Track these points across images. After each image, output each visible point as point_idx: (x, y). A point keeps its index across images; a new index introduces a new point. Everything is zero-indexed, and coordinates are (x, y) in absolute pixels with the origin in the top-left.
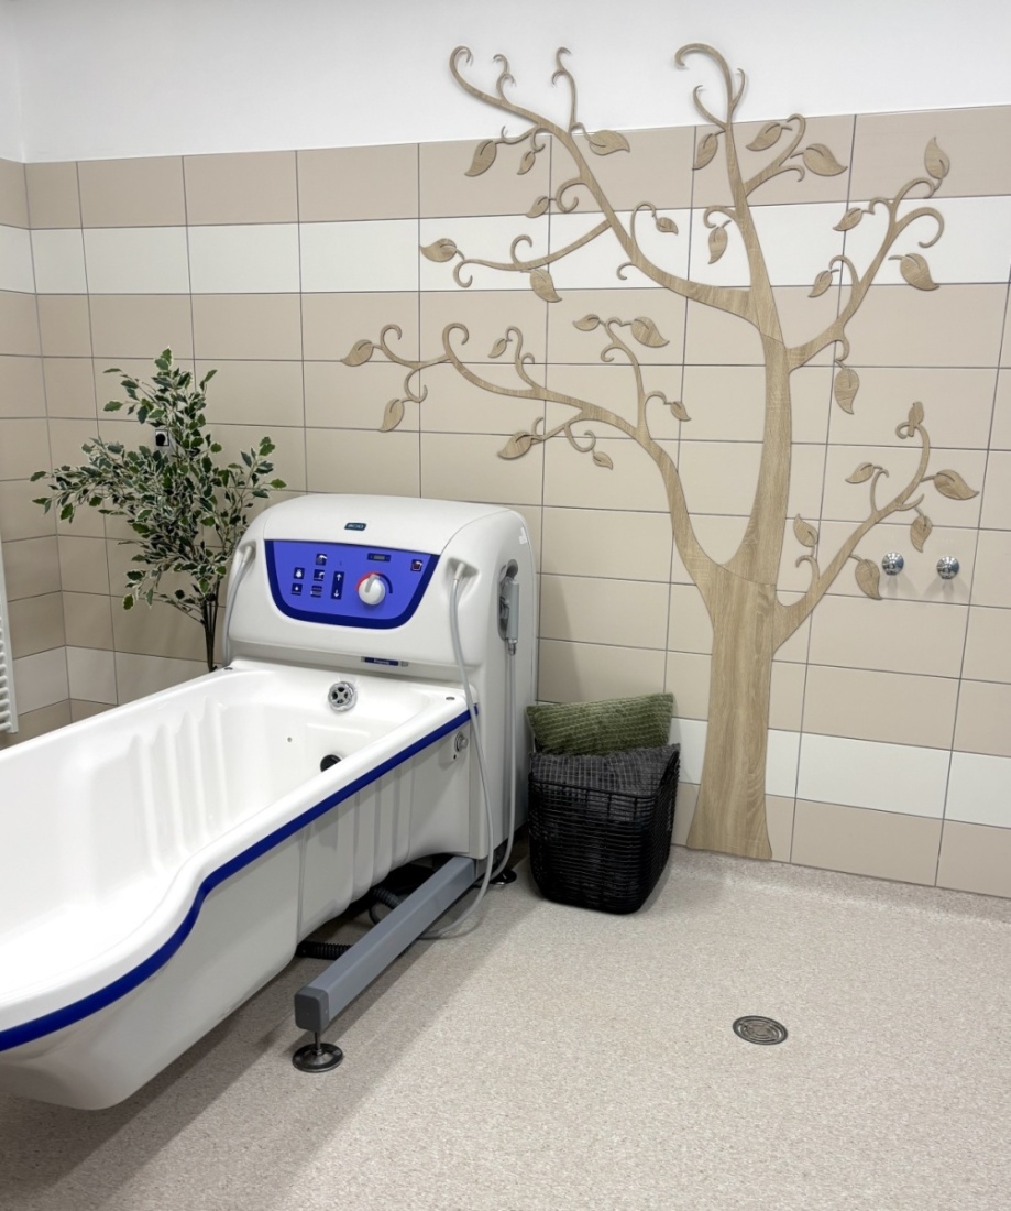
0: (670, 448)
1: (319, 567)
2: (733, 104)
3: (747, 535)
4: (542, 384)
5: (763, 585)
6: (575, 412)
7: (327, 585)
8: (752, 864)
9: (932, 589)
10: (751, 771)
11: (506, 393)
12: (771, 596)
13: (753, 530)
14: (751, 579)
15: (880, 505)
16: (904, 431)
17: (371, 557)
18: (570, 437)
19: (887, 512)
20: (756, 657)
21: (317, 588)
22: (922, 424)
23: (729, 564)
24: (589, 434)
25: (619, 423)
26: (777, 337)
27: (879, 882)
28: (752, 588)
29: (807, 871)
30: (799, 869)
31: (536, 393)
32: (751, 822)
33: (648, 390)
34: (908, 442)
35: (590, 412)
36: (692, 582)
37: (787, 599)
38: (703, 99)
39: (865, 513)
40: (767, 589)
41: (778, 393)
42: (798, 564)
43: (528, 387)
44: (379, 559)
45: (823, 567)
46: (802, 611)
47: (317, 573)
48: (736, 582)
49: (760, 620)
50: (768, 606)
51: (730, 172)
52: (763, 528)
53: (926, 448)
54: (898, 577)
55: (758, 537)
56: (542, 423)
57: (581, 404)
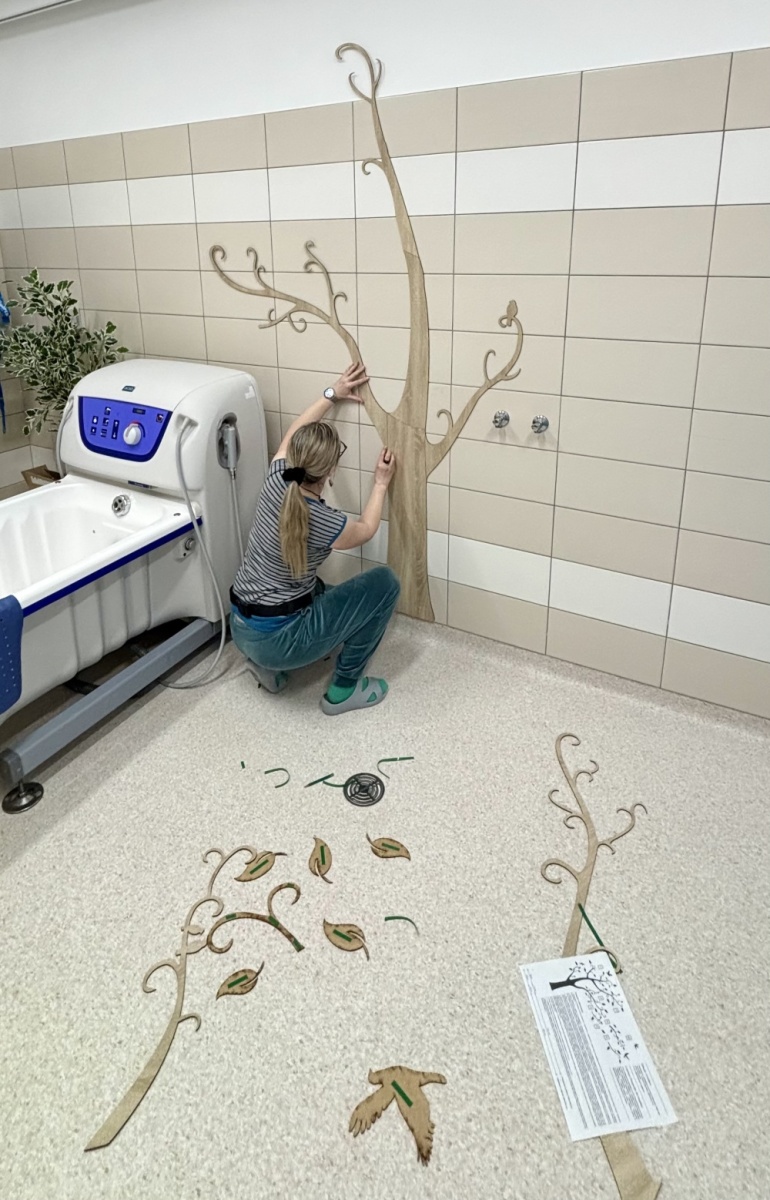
0: (352, 331)
1: (107, 417)
2: (375, 86)
3: (404, 394)
4: (271, 285)
5: (417, 429)
6: (292, 305)
7: (110, 429)
8: (423, 623)
9: (530, 439)
10: (418, 559)
11: (251, 292)
12: (423, 436)
13: (408, 390)
14: (409, 425)
15: (491, 377)
16: (505, 322)
17: (135, 411)
18: (291, 322)
19: (496, 381)
20: (416, 479)
21: (104, 431)
22: (517, 316)
23: (394, 413)
24: (302, 320)
25: (320, 313)
26: (415, 253)
27: (507, 646)
28: (410, 431)
29: (459, 632)
30: (454, 630)
31: (268, 292)
32: (420, 594)
33: (336, 292)
34: (507, 329)
35: (302, 306)
36: (371, 423)
37: (434, 439)
38: (356, 82)
39: (481, 381)
40: (421, 433)
41: (417, 293)
42: (439, 416)
43: (261, 288)
44: (138, 412)
45: (455, 418)
46: (444, 449)
47: (105, 419)
48: (400, 426)
49: (417, 454)
50: (422, 444)
51: (377, 133)
52: (414, 389)
53: (521, 334)
54: (506, 428)
55: (411, 395)
56: (273, 313)
57: (295, 300)
